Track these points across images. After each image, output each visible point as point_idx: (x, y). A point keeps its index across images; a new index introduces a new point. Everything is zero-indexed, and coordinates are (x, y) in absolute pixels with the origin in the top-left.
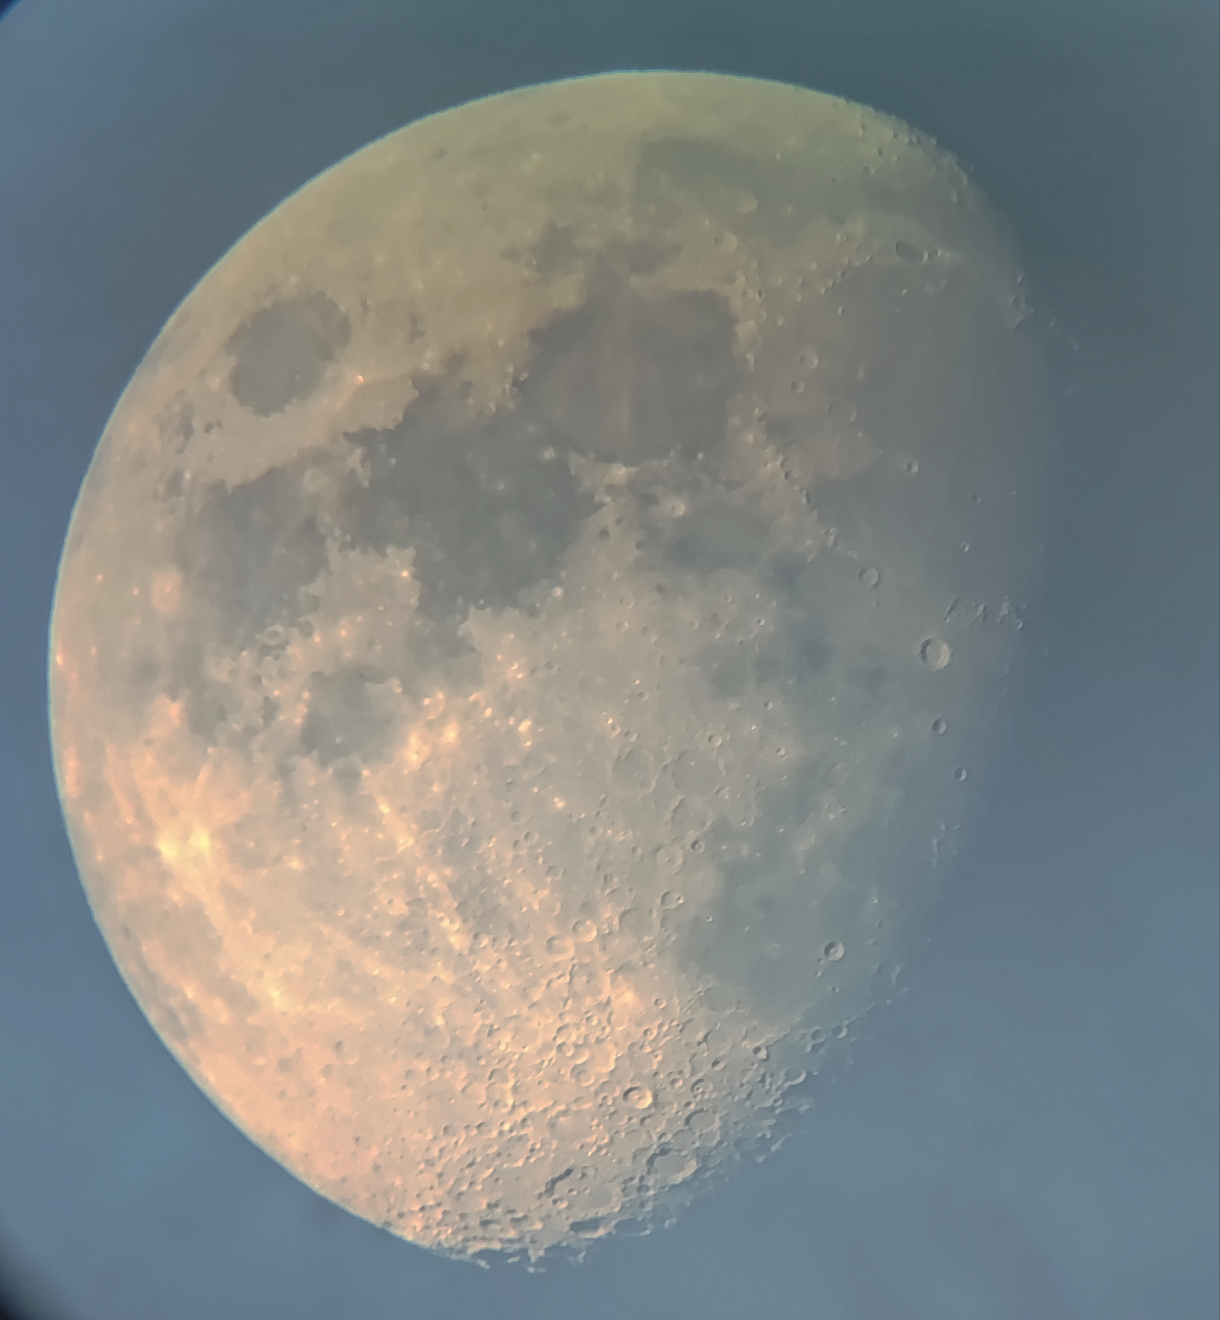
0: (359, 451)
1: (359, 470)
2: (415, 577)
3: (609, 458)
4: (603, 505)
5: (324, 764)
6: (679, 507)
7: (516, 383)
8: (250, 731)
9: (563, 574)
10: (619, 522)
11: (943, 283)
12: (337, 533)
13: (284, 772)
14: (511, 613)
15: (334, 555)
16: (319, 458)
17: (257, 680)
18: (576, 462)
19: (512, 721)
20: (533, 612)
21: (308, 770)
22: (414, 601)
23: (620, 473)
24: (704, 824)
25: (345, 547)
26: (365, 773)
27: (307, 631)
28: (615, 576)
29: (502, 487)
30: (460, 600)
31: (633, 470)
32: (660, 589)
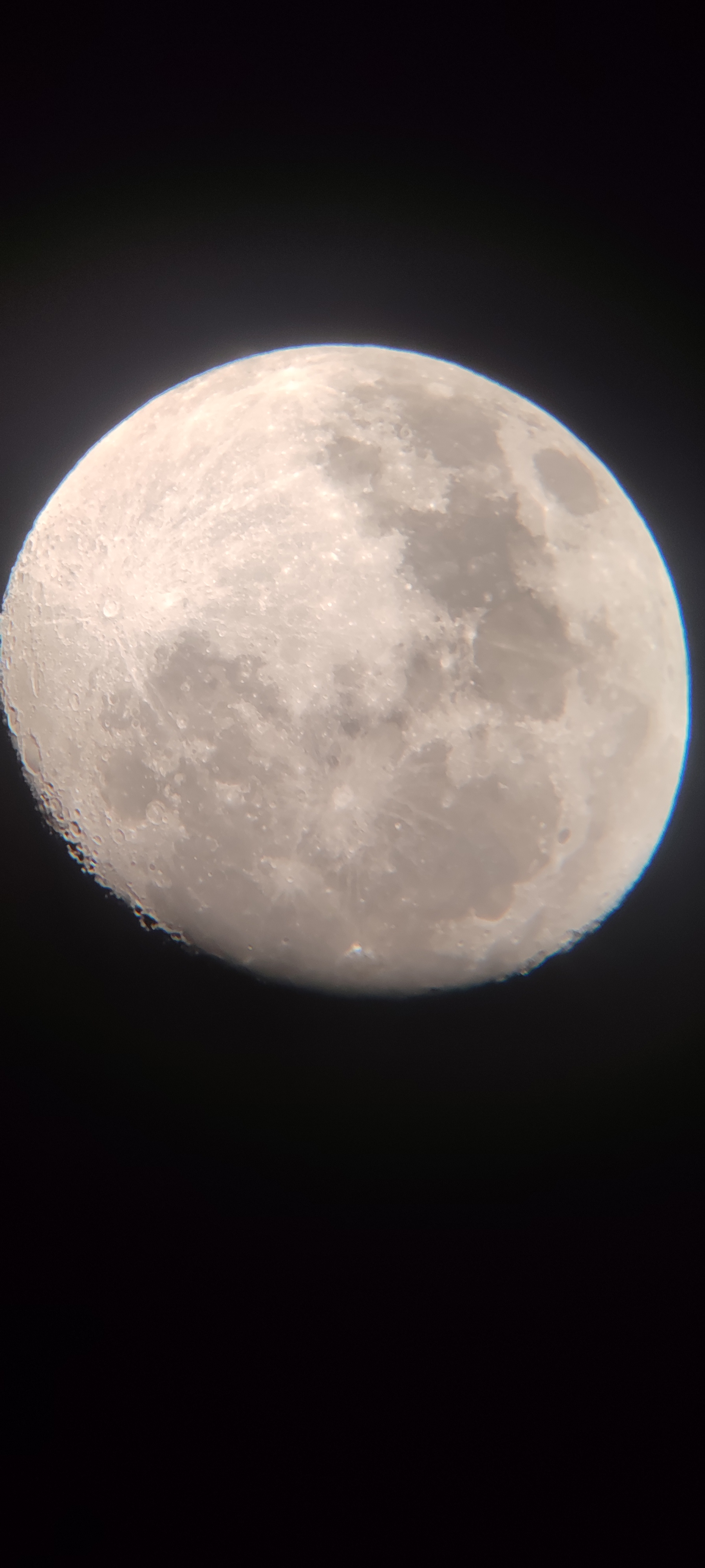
0: (506, 498)
1: (495, 495)
2: (430, 511)
3: (479, 631)
4: (454, 620)
5: (327, 447)
6: (446, 663)
7: (530, 591)
8: (352, 413)
9: (418, 591)
10: (443, 628)
11: (544, 851)
12: (461, 475)
13: (325, 427)
14: (400, 560)
15: (449, 471)
16: (506, 476)
17: (381, 421)
18: (480, 611)
19: (338, 550)
20: (399, 571)
21: (326, 438)
22: (415, 507)
23: (471, 635)
24: (264, 652)
25: (452, 478)
26: (319, 467)
27: (406, 449)
28: (412, 620)
29: (474, 567)
30: (412, 532)
31: (471, 642)
32: (401, 645)
